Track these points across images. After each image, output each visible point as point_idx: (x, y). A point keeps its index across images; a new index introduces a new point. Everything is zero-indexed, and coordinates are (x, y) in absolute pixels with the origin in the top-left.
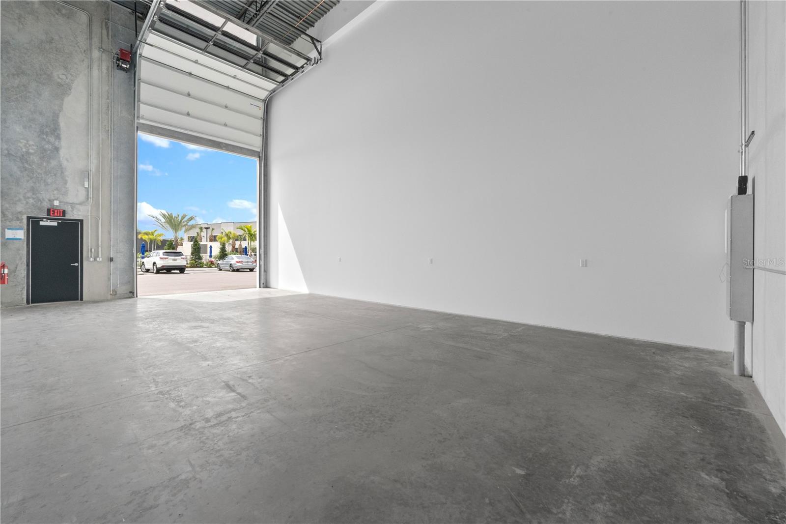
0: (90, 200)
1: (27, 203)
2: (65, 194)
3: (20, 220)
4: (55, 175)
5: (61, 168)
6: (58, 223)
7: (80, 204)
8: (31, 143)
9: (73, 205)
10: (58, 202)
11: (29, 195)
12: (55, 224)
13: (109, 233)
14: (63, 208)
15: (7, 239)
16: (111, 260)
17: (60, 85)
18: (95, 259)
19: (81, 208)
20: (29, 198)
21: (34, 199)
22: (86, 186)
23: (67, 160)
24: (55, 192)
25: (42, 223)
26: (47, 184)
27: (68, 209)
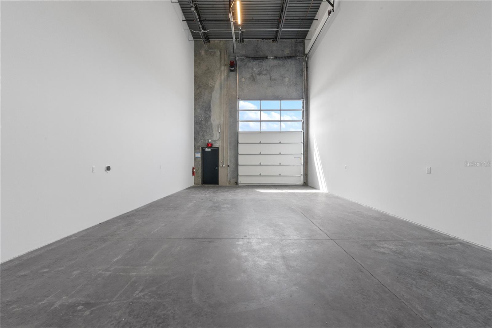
0: (221, 138)
1: (201, 142)
2: (213, 136)
3: (199, 149)
4: (210, 128)
5: (211, 125)
6: (211, 149)
7: (218, 140)
8: (202, 116)
9: (215, 141)
10: (210, 140)
11: (202, 138)
12: (210, 150)
13: (228, 153)
14: (212, 143)
15: (196, 157)
16: (228, 166)
17: (211, 87)
18: (222, 166)
19: (218, 142)
20: (202, 140)
21: (203, 140)
22: (219, 132)
23: (213, 121)
24: (210, 136)
25: (206, 150)
26: (207, 133)
27: (213, 143)
